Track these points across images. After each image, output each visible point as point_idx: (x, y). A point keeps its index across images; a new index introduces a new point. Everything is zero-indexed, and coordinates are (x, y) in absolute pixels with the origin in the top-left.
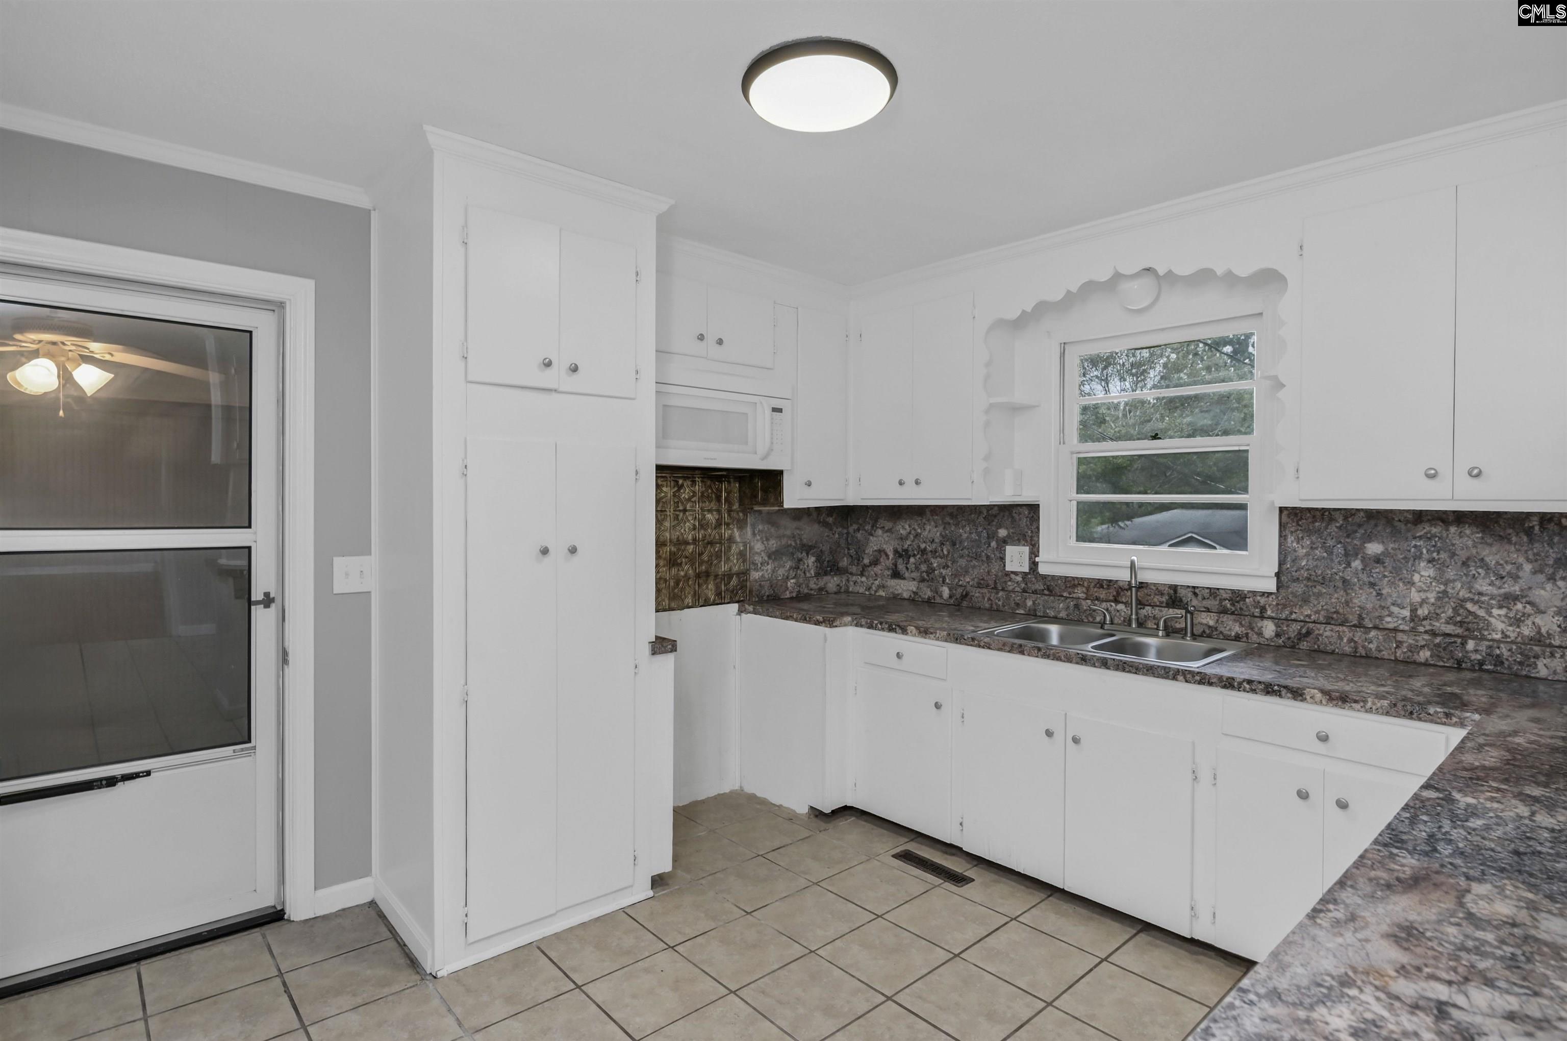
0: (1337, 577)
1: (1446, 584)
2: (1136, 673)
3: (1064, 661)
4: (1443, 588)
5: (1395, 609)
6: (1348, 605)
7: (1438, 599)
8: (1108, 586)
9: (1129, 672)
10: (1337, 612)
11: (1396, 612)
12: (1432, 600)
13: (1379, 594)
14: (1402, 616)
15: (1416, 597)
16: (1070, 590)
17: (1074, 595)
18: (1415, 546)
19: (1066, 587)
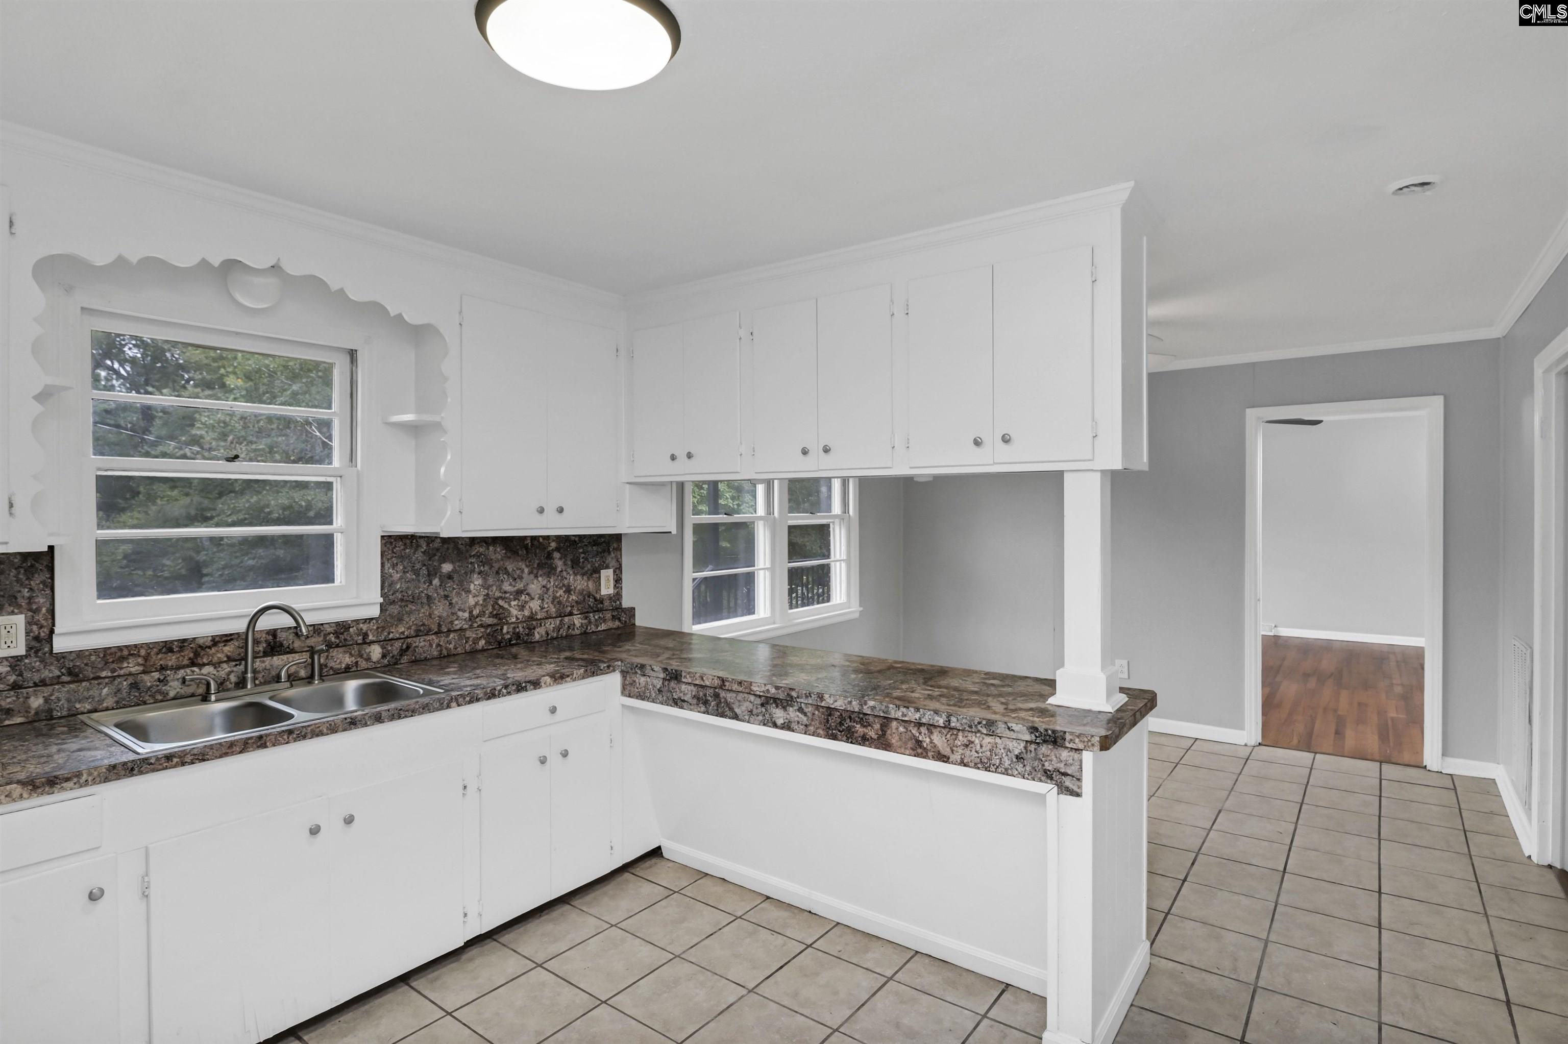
0: (423, 595)
1: (488, 589)
2: (412, 716)
3: (328, 734)
4: (486, 591)
5: (460, 614)
6: (431, 617)
7: (484, 600)
8: (181, 647)
9: (406, 717)
10: (423, 625)
11: (461, 616)
12: (481, 602)
13: (451, 604)
14: (464, 618)
15: (472, 601)
16: (114, 666)
17: (122, 672)
18: (471, 563)
19: (106, 663)
